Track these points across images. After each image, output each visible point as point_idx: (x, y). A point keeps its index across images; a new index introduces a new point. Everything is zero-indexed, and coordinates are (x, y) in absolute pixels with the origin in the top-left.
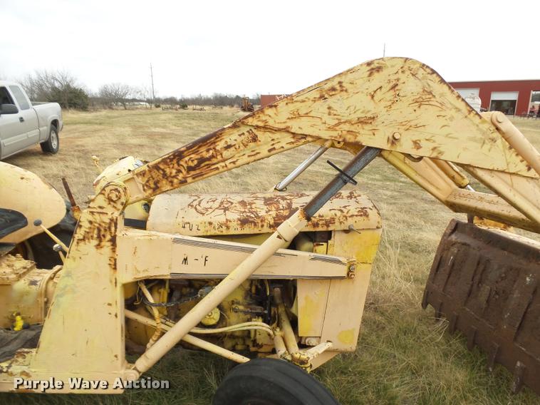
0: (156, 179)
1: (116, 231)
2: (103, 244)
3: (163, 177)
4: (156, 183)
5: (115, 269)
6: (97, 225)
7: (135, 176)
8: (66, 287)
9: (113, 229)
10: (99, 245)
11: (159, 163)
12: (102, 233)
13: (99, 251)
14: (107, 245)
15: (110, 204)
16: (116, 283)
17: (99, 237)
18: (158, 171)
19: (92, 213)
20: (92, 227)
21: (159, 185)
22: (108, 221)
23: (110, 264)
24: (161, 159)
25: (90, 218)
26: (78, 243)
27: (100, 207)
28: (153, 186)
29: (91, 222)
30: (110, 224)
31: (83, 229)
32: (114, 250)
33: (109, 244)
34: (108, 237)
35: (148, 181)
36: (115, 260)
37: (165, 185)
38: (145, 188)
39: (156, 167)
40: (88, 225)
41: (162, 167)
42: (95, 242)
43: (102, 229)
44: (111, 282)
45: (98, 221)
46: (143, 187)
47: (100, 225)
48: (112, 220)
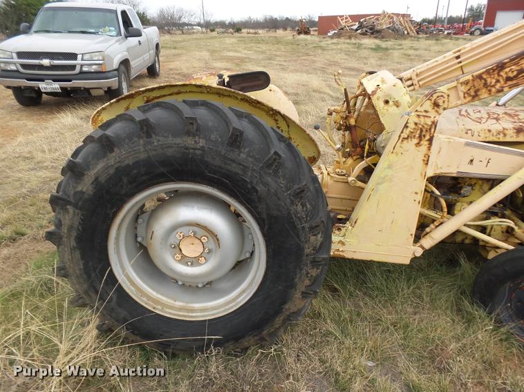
0: (477, 88)
1: (434, 132)
2: (422, 142)
3: (484, 86)
4: (476, 92)
5: (427, 164)
6: (420, 126)
7: (460, 85)
8: (386, 176)
9: (433, 130)
10: (418, 143)
11: (483, 73)
12: (423, 133)
13: (418, 148)
14: (425, 143)
15: (434, 109)
16: (425, 176)
17: (420, 137)
18: (481, 80)
19: (419, 116)
20: (417, 127)
21: (478, 93)
22: (430, 123)
23: (424, 160)
24: (484, 70)
25: (416, 120)
26: (402, 141)
27: (426, 111)
28: (473, 93)
29: (416, 124)
30: (431, 125)
31: (409, 129)
32: (429, 149)
33: (427, 143)
34: (428, 137)
35: (469, 90)
36: (429, 156)
37: (484, 94)
38: (466, 95)
39: (480, 77)
40: (414, 126)
41: (485, 76)
42: (416, 141)
43: (424, 130)
44: (421, 174)
45: (422, 123)
46: (464, 94)
47: (423, 126)
48: (433, 122)
